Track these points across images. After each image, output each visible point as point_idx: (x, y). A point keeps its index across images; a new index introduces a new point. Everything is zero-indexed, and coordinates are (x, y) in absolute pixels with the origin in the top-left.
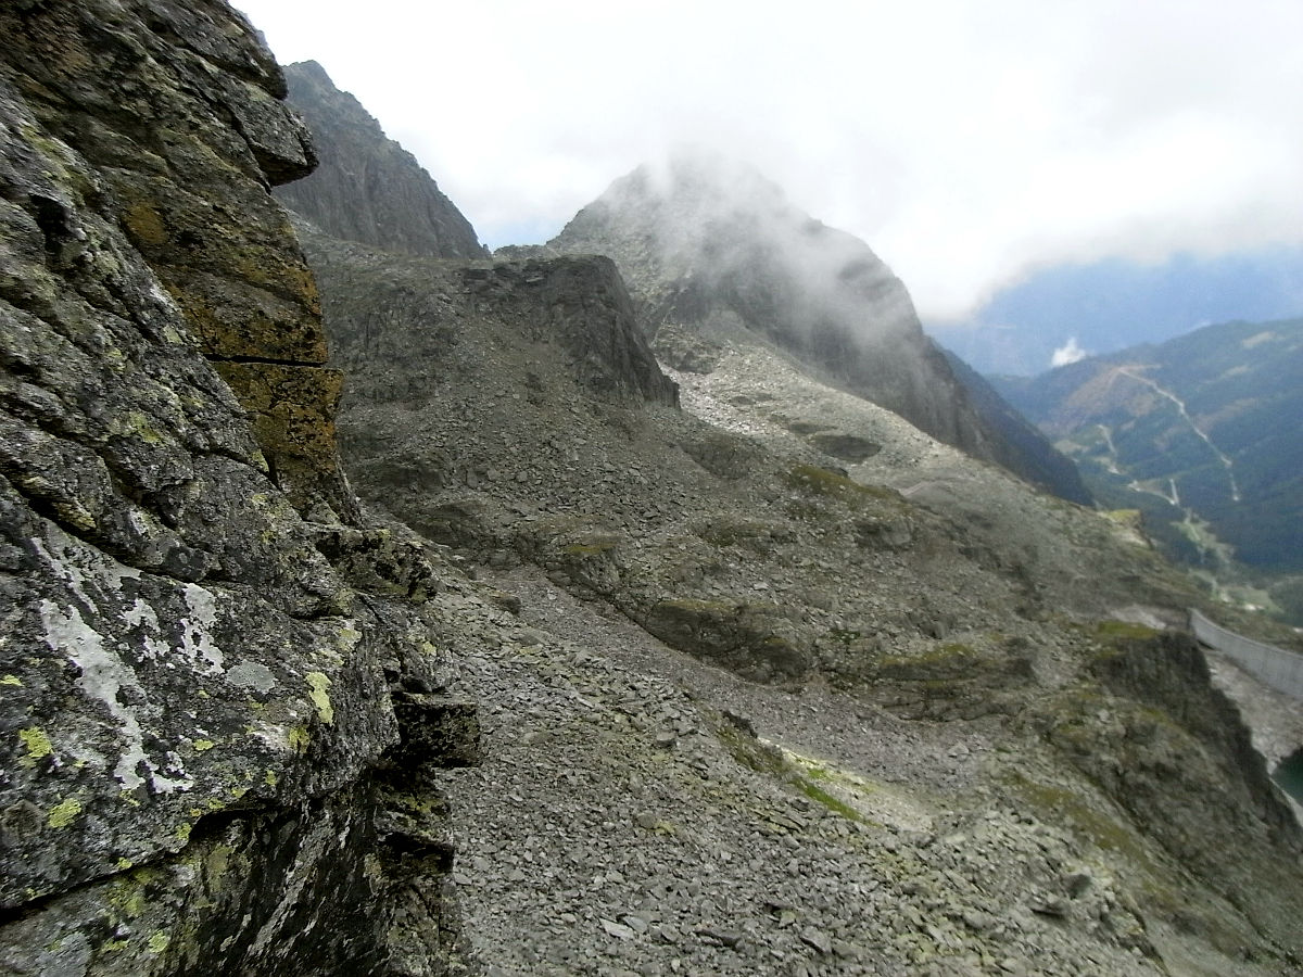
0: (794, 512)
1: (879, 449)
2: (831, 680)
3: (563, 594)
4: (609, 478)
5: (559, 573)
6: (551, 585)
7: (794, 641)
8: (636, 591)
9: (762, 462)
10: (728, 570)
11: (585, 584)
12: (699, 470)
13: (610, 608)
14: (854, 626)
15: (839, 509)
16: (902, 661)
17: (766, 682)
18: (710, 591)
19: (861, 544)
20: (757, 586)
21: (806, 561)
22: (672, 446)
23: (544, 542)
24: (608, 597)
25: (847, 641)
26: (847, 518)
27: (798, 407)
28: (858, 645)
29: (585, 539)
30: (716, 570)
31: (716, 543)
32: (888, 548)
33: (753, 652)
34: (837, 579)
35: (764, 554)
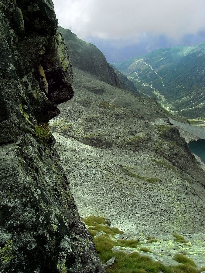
0: (102, 113)
1: (105, 91)
2: (117, 147)
3: (63, 137)
4: (65, 111)
5: (61, 133)
6: (60, 136)
7: (109, 140)
8: (78, 135)
9: (93, 103)
10: (93, 127)
11: (67, 135)
12: (81, 106)
13: (73, 139)
14: (119, 135)
15: (110, 111)
16: (129, 141)
17: (106, 149)
18: (91, 132)
19: (116, 118)
20: (99, 130)
21: (107, 123)
22: (75, 102)
23: (57, 127)
24: (72, 136)
25: (119, 138)
26: (112, 113)
27: (88, 84)
28: (121, 139)
29: (65, 125)
30: (91, 128)
31: (89, 122)
32: (121, 118)
33: (102, 144)
34: (113, 126)
35: (98, 123)
